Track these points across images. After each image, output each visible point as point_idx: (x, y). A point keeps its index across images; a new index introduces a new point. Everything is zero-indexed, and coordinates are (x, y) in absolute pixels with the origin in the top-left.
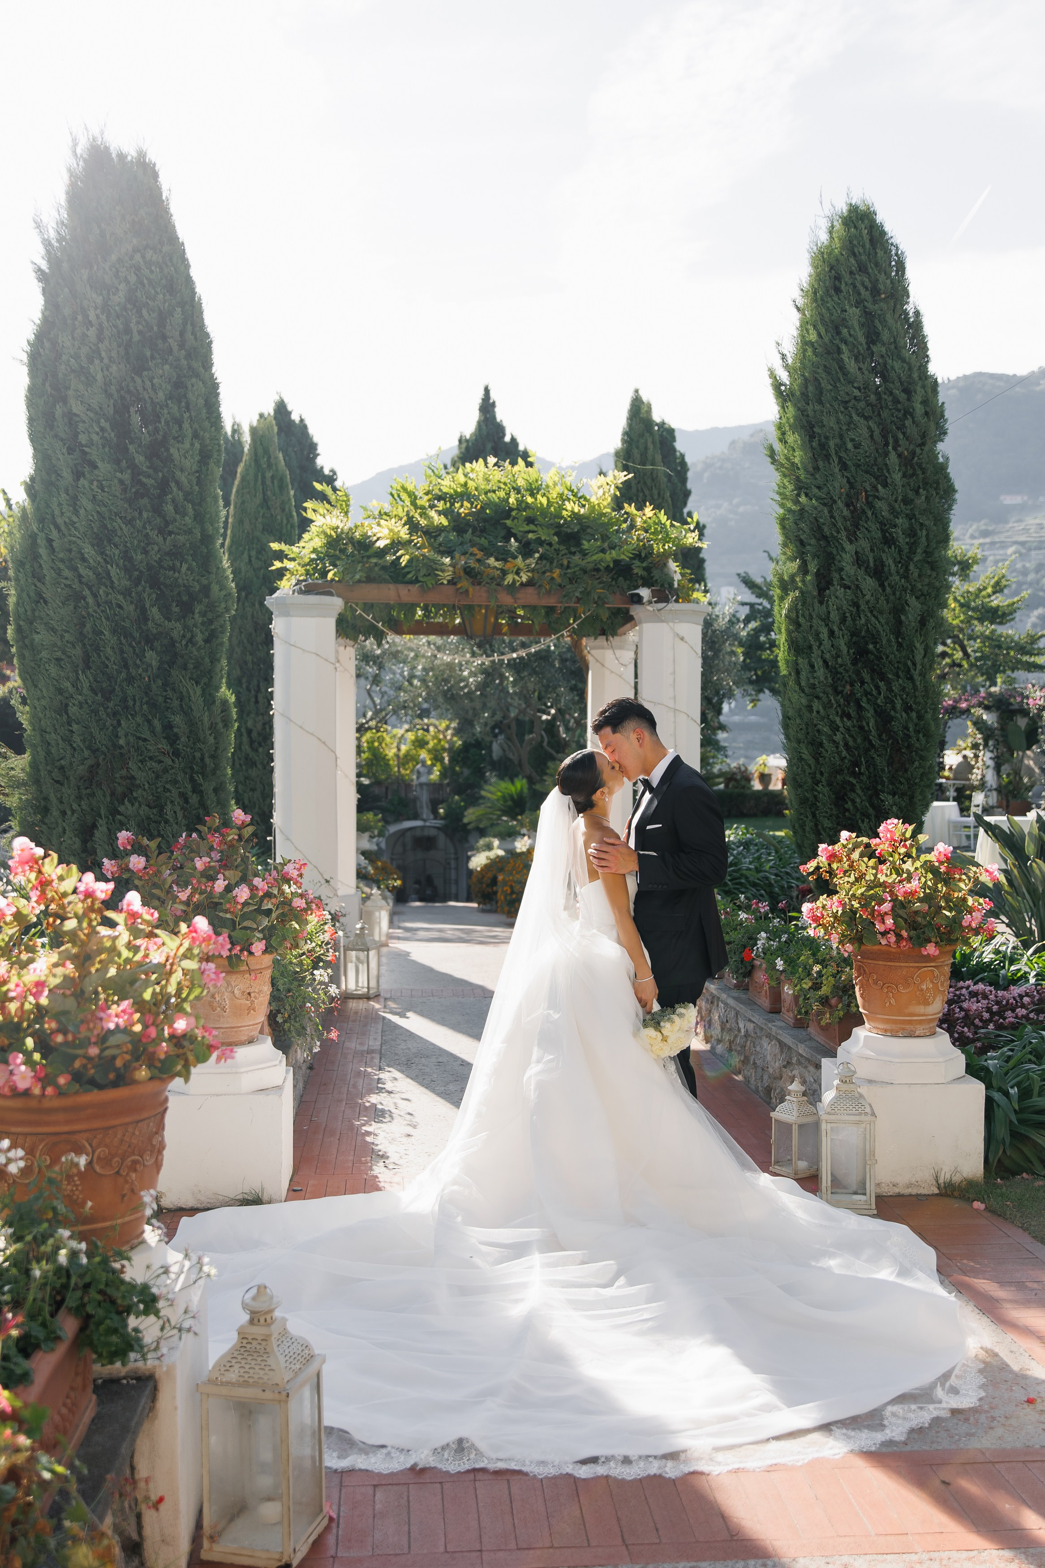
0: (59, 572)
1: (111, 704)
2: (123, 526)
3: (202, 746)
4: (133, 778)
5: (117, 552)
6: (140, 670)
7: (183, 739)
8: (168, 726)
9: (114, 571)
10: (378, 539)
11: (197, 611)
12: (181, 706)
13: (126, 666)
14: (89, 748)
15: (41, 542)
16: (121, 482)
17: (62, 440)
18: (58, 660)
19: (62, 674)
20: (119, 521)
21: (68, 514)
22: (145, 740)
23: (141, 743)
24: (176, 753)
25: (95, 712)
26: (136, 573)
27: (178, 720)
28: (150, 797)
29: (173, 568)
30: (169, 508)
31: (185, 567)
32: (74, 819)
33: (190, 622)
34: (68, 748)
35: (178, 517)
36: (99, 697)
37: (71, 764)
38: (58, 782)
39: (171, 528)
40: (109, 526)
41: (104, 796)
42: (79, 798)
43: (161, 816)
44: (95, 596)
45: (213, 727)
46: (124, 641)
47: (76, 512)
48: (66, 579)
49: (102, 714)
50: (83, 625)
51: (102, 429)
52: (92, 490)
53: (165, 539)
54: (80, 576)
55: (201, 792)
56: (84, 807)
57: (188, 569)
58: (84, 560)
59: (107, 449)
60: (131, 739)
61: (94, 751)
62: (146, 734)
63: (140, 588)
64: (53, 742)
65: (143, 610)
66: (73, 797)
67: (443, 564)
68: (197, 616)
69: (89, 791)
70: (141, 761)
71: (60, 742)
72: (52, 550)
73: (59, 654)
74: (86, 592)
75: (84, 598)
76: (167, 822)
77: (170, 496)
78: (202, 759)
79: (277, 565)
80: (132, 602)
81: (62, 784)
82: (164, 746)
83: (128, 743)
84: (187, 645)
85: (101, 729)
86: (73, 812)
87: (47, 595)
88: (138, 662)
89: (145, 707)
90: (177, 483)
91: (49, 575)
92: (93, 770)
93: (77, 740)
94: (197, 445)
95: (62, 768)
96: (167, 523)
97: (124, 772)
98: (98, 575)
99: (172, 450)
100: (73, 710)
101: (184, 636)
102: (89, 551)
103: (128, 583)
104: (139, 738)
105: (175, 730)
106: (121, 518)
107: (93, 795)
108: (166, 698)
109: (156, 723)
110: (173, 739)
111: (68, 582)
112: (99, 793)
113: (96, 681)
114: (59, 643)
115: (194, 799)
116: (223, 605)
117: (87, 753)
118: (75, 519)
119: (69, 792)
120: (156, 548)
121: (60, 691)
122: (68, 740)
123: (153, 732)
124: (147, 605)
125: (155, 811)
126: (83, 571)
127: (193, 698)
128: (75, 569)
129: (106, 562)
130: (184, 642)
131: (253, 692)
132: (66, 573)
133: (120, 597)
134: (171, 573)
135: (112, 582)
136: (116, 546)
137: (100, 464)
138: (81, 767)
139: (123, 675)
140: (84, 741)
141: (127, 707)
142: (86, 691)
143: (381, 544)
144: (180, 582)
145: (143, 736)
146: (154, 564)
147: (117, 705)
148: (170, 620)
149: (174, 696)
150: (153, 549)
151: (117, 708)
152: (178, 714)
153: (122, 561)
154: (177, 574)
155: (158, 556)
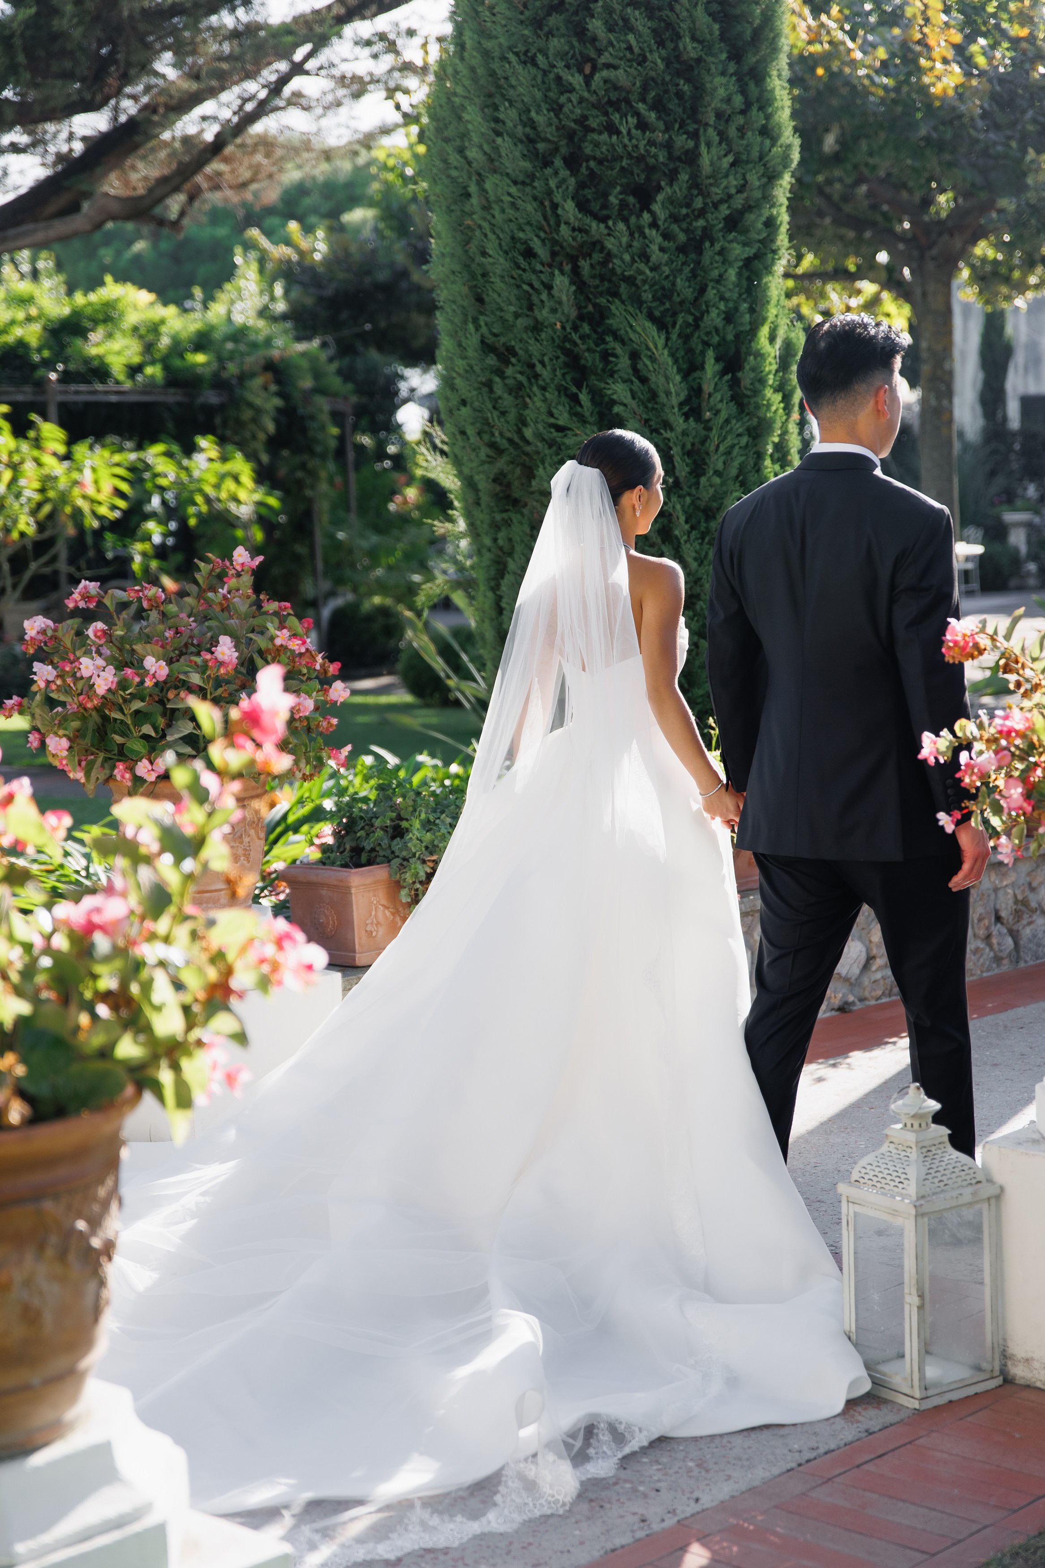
2: (519, 68)
40: (500, 72)
62: (563, 419)
88: (544, 296)
106: (517, 54)
109: (584, 397)
120: (574, 98)
124: (558, 198)
139: (521, 322)
144: (619, 150)
145: (561, 423)
146: (572, 125)
147: (521, 373)
148: (604, 220)
149: (619, 350)
150: (570, 101)
151: (520, 377)
152: (624, 381)
153: (520, 128)
154: (614, 138)
155: (578, 111)
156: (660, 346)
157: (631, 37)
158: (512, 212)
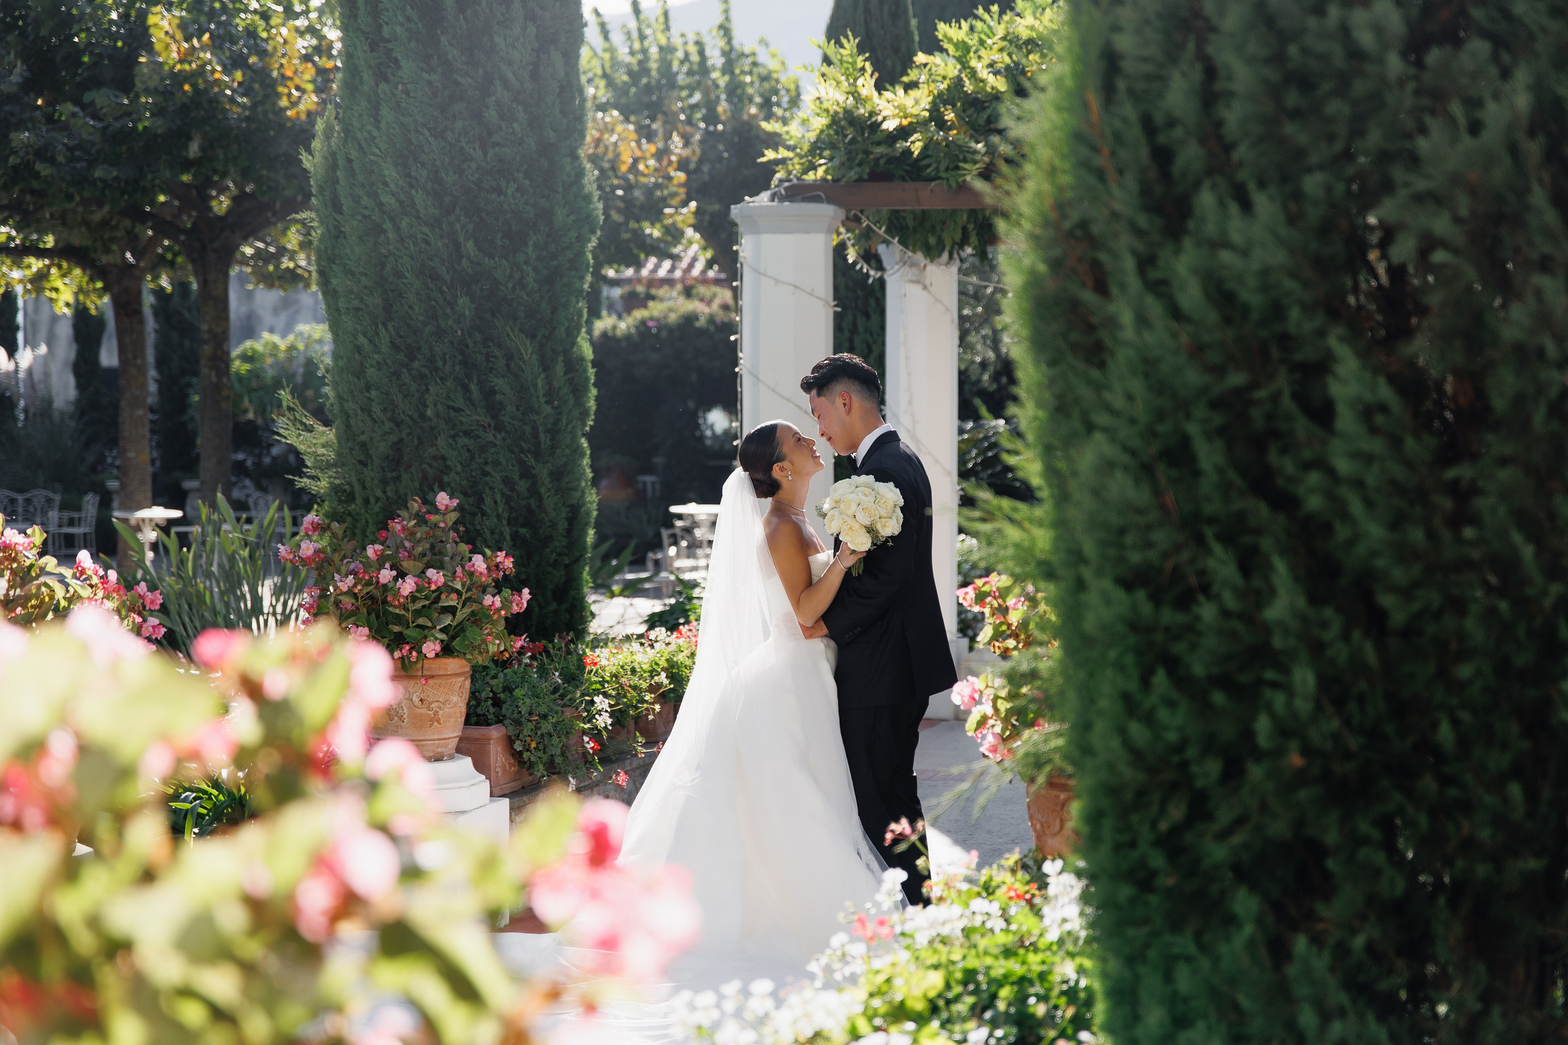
0: (357, 200)
1: (416, 364)
2: (431, 140)
3: (536, 417)
4: (444, 458)
5: (424, 173)
6: (450, 322)
7: (509, 409)
8: (489, 394)
9: (419, 197)
10: (885, 119)
11: (531, 243)
12: (508, 365)
13: (435, 317)
14: (392, 419)
15: (341, 162)
16: (429, 83)
17: (363, 33)
18: (357, 309)
19: (358, 327)
20: (427, 133)
21: (369, 127)
22: (458, 410)
23: (452, 413)
24: (499, 427)
25: (397, 375)
26: (447, 199)
27: (500, 383)
28: (464, 483)
29: (499, 192)
30: (491, 115)
31: (513, 187)
32: (377, 509)
33: (521, 258)
34: (368, 419)
35: (503, 124)
36: (401, 356)
37: (372, 439)
38: (361, 462)
39: (495, 138)
40: (414, 141)
41: (412, 480)
42: (384, 482)
43: (478, 507)
44: (397, 228)
45: (551, 394)
46: (431, 285)
47: (377, 124)
48: (366, 208)
49: (406, 377)
50: (383, 265)
51: (408, 19)
52: (394, 95)
53: (485, 153)
54: (381, 205)
55: (534, 476)
56: (389, 494)
57: (517, 190)
58: (386, 184)
59: (413, 44)
60: (440, 408)
61: (398, 424)
62: (460, 403)
63: (453, 218)
64: (351, 412)
65: (457, 246)
66: (376, 482)
67: (975, 152)
68: (530, 249)
69: (394, 474)
70: (454, 437)
71: (359, 412)
72: (353, 174)
73: (356, 303)
74: (388, 225)
75: (385, 232)
76: (484, 513)
77: (493, 98)
78: (535, 435)
79: (770, 155)
80: (441, 237)
81: (366, 465)
82: (482, 417)
83: (438, 415)
84: (514, 288)
85: (406, 396)
86: (377, 499)
87: (347, 229)
88: (449, 311)
89: (457, 368)
90: (505, 82)
91: (346, 204)
92: (398, 446)
93: (376, 409)
94: (532, 29)
95: (364, 445)
96: (490, 134)
97: (432, 451)
98: (401, 202)
99: (497, 39)
100: (371, 372)
101: (511, 277)
102: (391, 173)
103: (437, 212)
104: (452, 408)
105: (498, 397)
106: (429, 129)
107: (398, 479)
108: (488, 356)
109: (473, 387)
110: (494, 408)
111: (367, 213)
112: (405, 477)
113: (398, 334)
114: (355, 289)
115: (522, 486)
116: (573, 234)
117: (388, 426)
118: (376, 133)
119: (372, 474)
120: (474, 165)
121: (359, 349)
122: (366, 410)
123: (470, 401)
124: (461, 238)
125: (471, 500)
126: (386, 199)
127: (526, 357)
128: (374, 195)
129: (411, 186)
130: (510, 285)
131: (847, 334)
132: (366, 201)
133: (426, 230)
134: (494, 196)
135: (418, 211)
136: (423, 165)
137: (403, 63)
138: (383, 444)
139: (429, 329)
140: (384, 410)
141: (437, 369)
142: (385, 348)
143: (890, 125)
144: (506, 206)
145: (456, 405)
146: (472, 185)
147: (424, 366)
148: (492, 257)
149: (498, 354)
150: (469, 167)
151: (423, 370)
152: (503, 376)
153: (430, 184)
154: (502, 197)
155: (477, 176)
156: (530, 351)
157: (515, 125)
158: (424, 246)
